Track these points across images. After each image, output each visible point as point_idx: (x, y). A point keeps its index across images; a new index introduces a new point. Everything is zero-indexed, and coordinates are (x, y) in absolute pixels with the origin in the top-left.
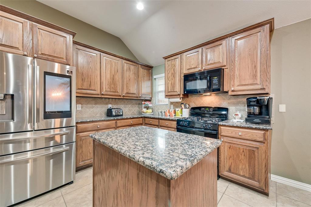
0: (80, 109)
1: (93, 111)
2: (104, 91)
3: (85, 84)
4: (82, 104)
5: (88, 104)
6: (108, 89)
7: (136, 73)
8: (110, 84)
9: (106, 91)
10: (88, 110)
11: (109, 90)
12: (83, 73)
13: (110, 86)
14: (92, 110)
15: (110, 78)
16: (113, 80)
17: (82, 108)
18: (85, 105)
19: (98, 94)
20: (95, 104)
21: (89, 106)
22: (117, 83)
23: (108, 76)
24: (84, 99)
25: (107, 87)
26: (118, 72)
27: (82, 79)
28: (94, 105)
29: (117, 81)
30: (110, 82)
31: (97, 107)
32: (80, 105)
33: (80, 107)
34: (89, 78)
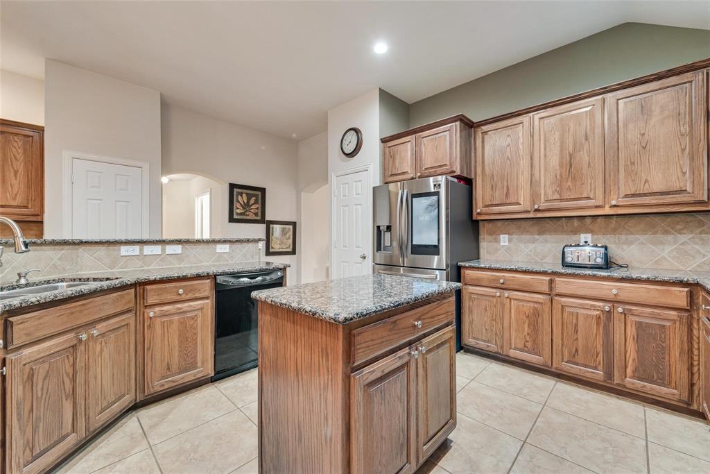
0: (507, 244)
1: (535, 250)
2: (543, 200)
3: (497, 194)
4: (509, 234)
5: (522, 233)
6: (553, 193)
7: (682, 111)
8: (561, 181)
9: (547, 201)
10: (522, 246)
11: (556, 196)
12: (493, 175)
13: (560, 186)
14: (531, 246)
15: (561, 165)
16: (571, 166)
17: (510, 241)
18: (516, 236)
19: (528, 212)
20: (540, 233)
21: (527, 237)
22: (584, 171)
23: (554, 161)
24: (515, 223)
25: (550, 192)
26: (587, 139)
27: (492, 186)
28: (537, 237)
29: (586, 166)
30: (561, 176)
31: (546, 241)
32: (507, 236)
33: (507, 239)
34: (505, 179)
